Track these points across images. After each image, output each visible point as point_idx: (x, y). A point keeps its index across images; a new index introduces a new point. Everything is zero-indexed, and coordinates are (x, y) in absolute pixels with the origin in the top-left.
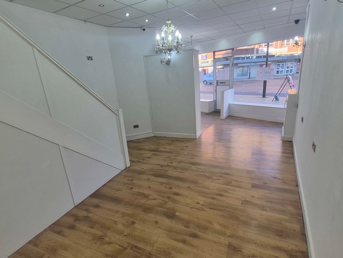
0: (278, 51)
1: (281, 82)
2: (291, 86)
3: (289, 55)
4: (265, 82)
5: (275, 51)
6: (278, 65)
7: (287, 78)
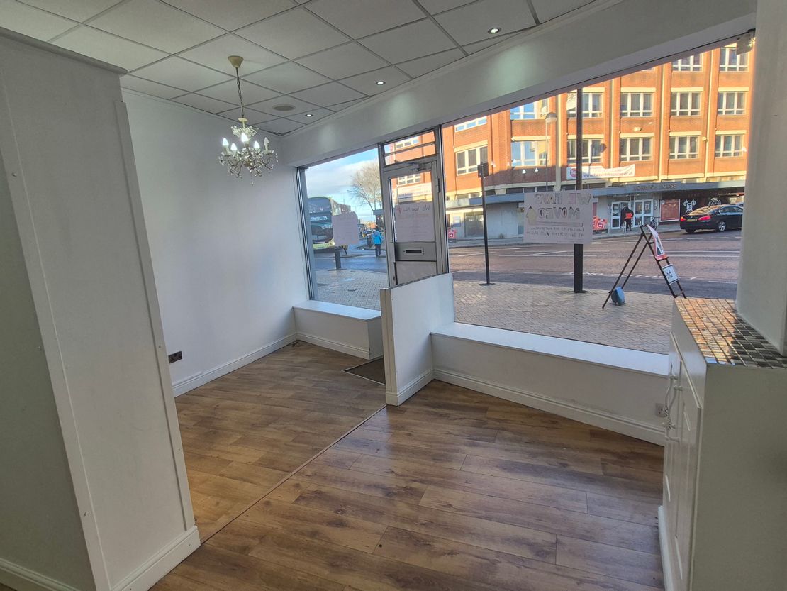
0: (613, 175)
1: (626, 246)
2: (658, 261)
3: (638, 183)
4: (578, 250)
5: (606, 175)
6: (614, 205)
7: (643, 235)
